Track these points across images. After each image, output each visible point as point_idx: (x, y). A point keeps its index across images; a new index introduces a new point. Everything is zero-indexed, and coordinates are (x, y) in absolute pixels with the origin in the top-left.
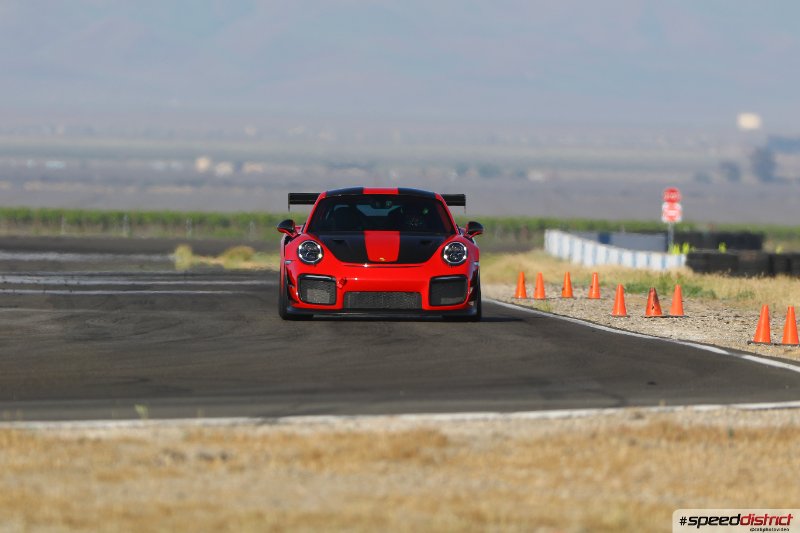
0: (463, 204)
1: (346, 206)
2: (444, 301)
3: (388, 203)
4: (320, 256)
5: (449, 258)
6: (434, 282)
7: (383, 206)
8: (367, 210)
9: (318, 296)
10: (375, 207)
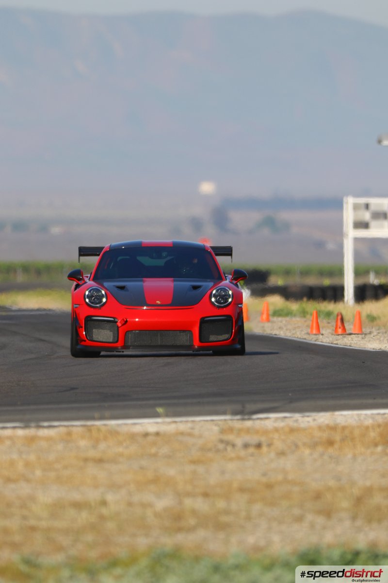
0: (231, 255)
1: (128, 257)
2: (213, 338)
3: (164, 254)
4: (104, 300)
5: (217, 301)
6: (203, 322)
7: (159, 257)
8: (146, 261)
9: (103, 335)
10: (152, 257)
